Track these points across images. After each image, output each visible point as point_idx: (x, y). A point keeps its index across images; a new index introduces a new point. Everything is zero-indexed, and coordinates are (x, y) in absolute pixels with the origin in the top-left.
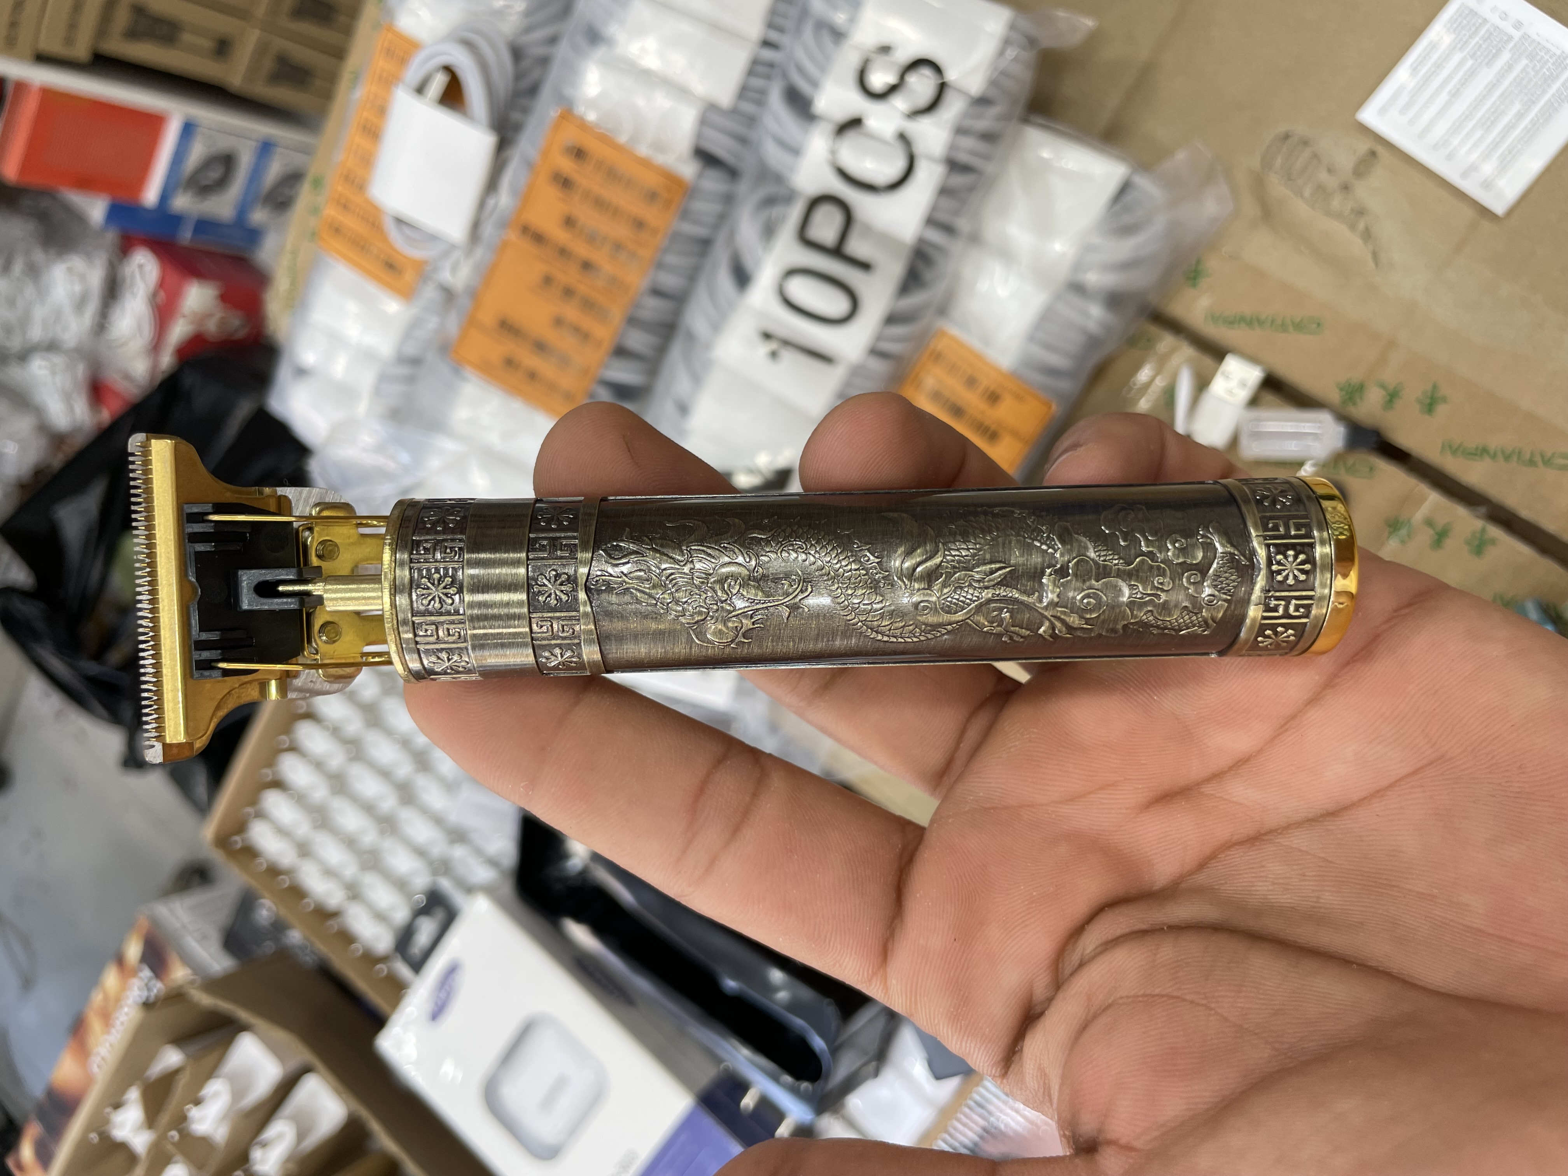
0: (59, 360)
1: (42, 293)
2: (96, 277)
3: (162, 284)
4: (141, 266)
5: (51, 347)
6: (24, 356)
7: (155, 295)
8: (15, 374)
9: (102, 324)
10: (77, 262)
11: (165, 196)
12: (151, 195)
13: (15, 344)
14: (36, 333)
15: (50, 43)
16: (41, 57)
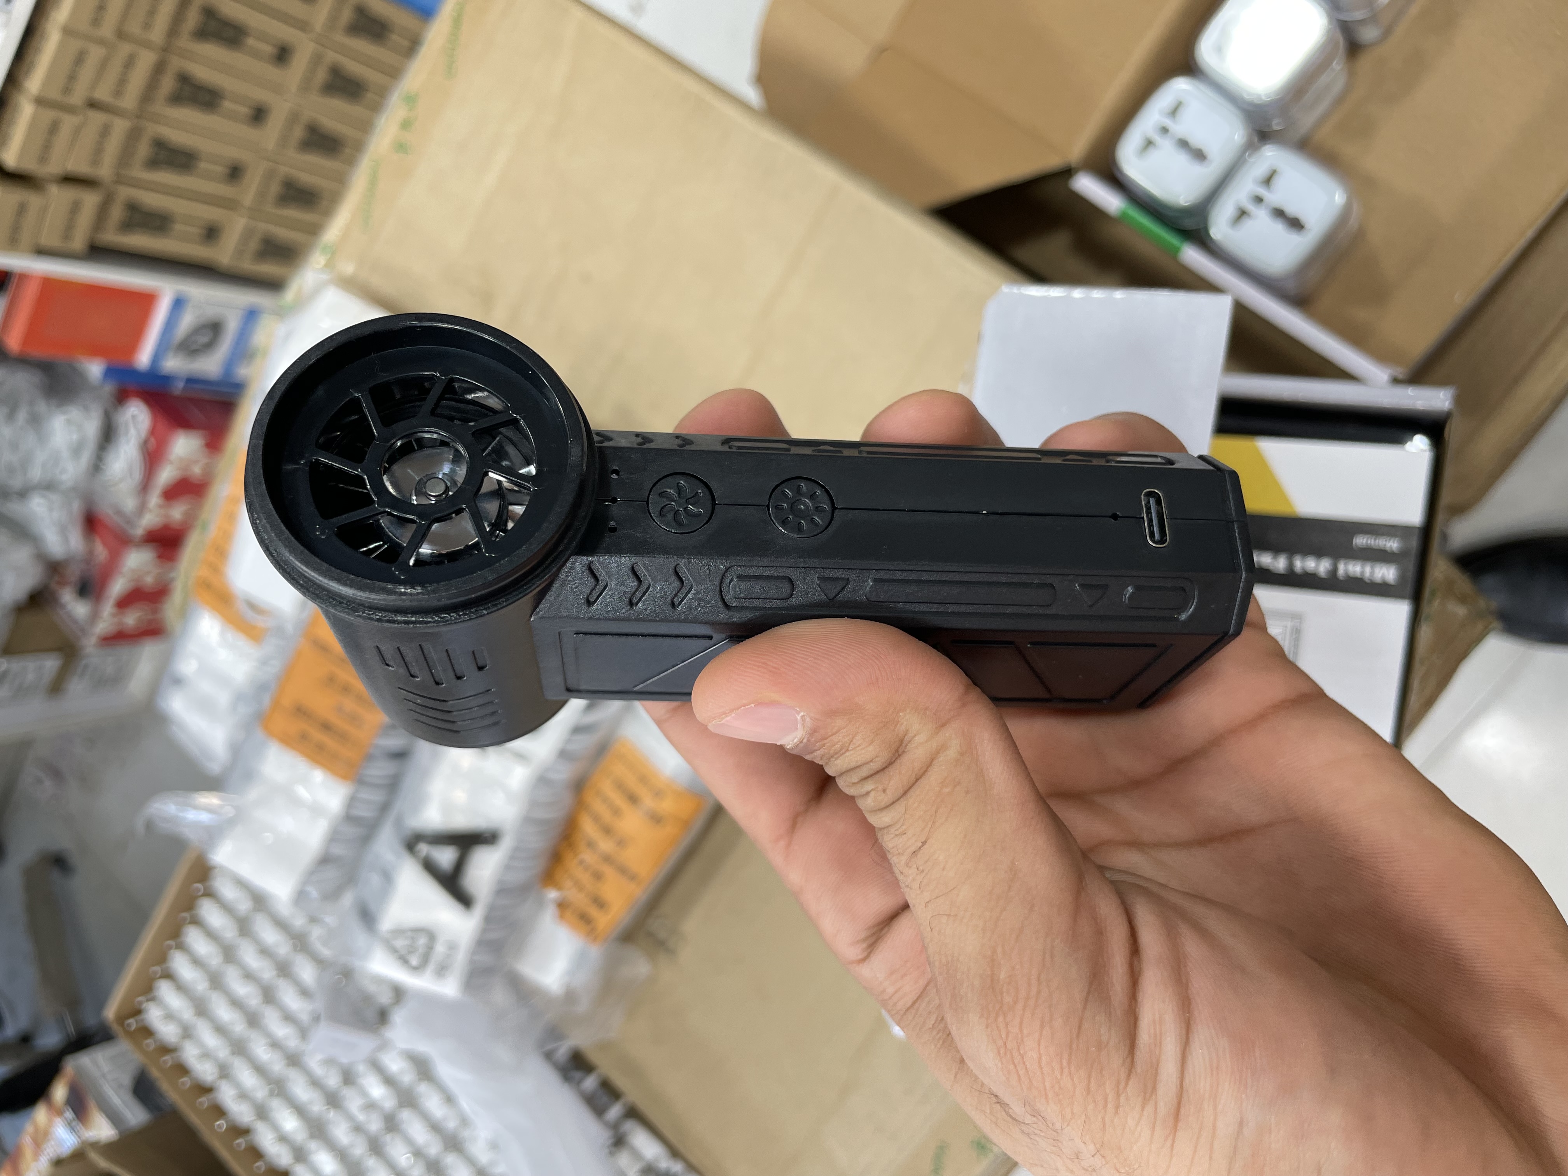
0: (55, 497)
1: (42, 439)
2: (92, 427)
3: (153, 432)
4: (134, 417)
5: (50, 486)
6: (24, 494)
7: (146, 442)
8: (14, 508)
9: (97, 466)
10: (74, 413)
11: (157, 357)
12: (144, 358)
13: (16, 483)
14: (36, 474)
15: (49, 240)
16: (42, 252)
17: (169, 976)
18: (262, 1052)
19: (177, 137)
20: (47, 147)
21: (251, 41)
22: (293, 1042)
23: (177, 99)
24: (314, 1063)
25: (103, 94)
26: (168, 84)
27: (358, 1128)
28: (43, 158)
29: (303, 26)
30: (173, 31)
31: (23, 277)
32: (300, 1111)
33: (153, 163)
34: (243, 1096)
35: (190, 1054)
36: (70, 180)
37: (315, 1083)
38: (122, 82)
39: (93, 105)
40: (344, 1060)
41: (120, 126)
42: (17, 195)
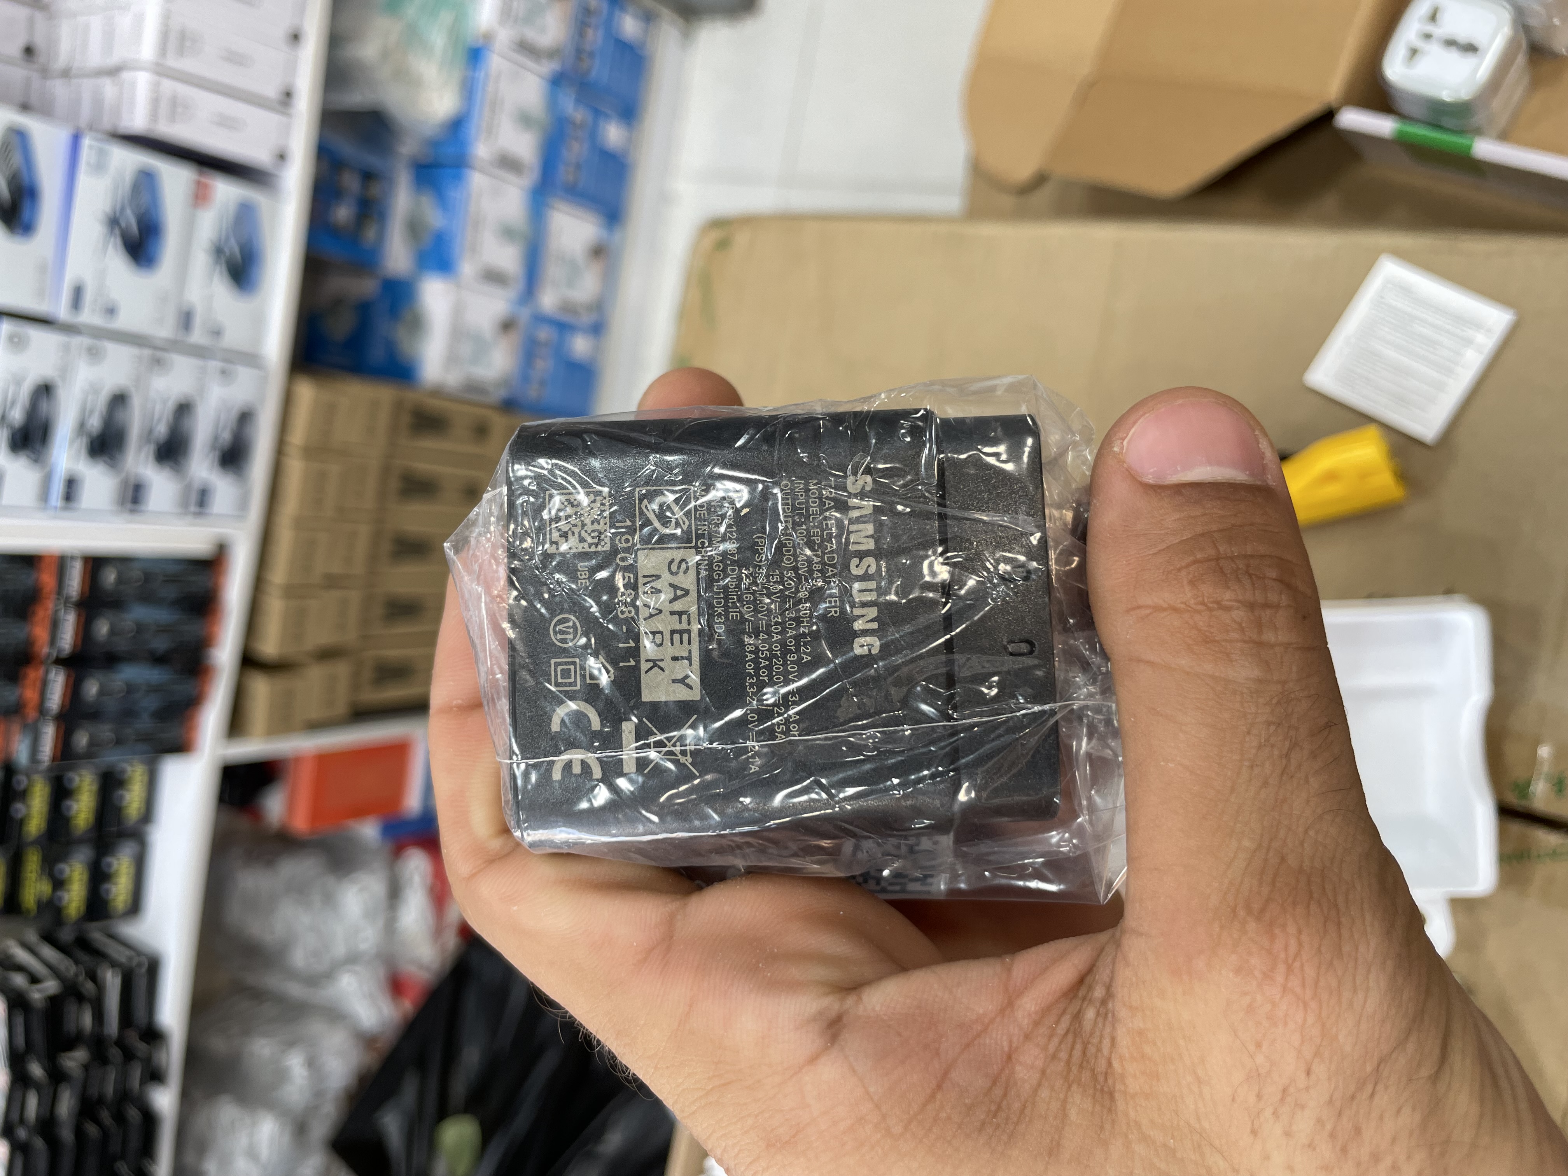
0: (360, 968)
1: (338, 916)
2: (379, 889)
3: (436, 875)
4: (415, 867)
5: (352, 959)
6: (329, 975)
7: (432, 887)
8: (326, 993)
9: (390, 927)
10: (362, 879)
11: (424, 799)
12: (413, 804)
13: (322, 965)
14: (340, 950)
15: (316, 713)
16: (315, 726)
19: (402, 590)
23: (396, 557)
25: (336, 568)
26: (386, 546)
28: (299, 640)
31: (298, 760)
33: (388, 620)
36: (325, 655)
41: (355, 596)
42: (281, 682)
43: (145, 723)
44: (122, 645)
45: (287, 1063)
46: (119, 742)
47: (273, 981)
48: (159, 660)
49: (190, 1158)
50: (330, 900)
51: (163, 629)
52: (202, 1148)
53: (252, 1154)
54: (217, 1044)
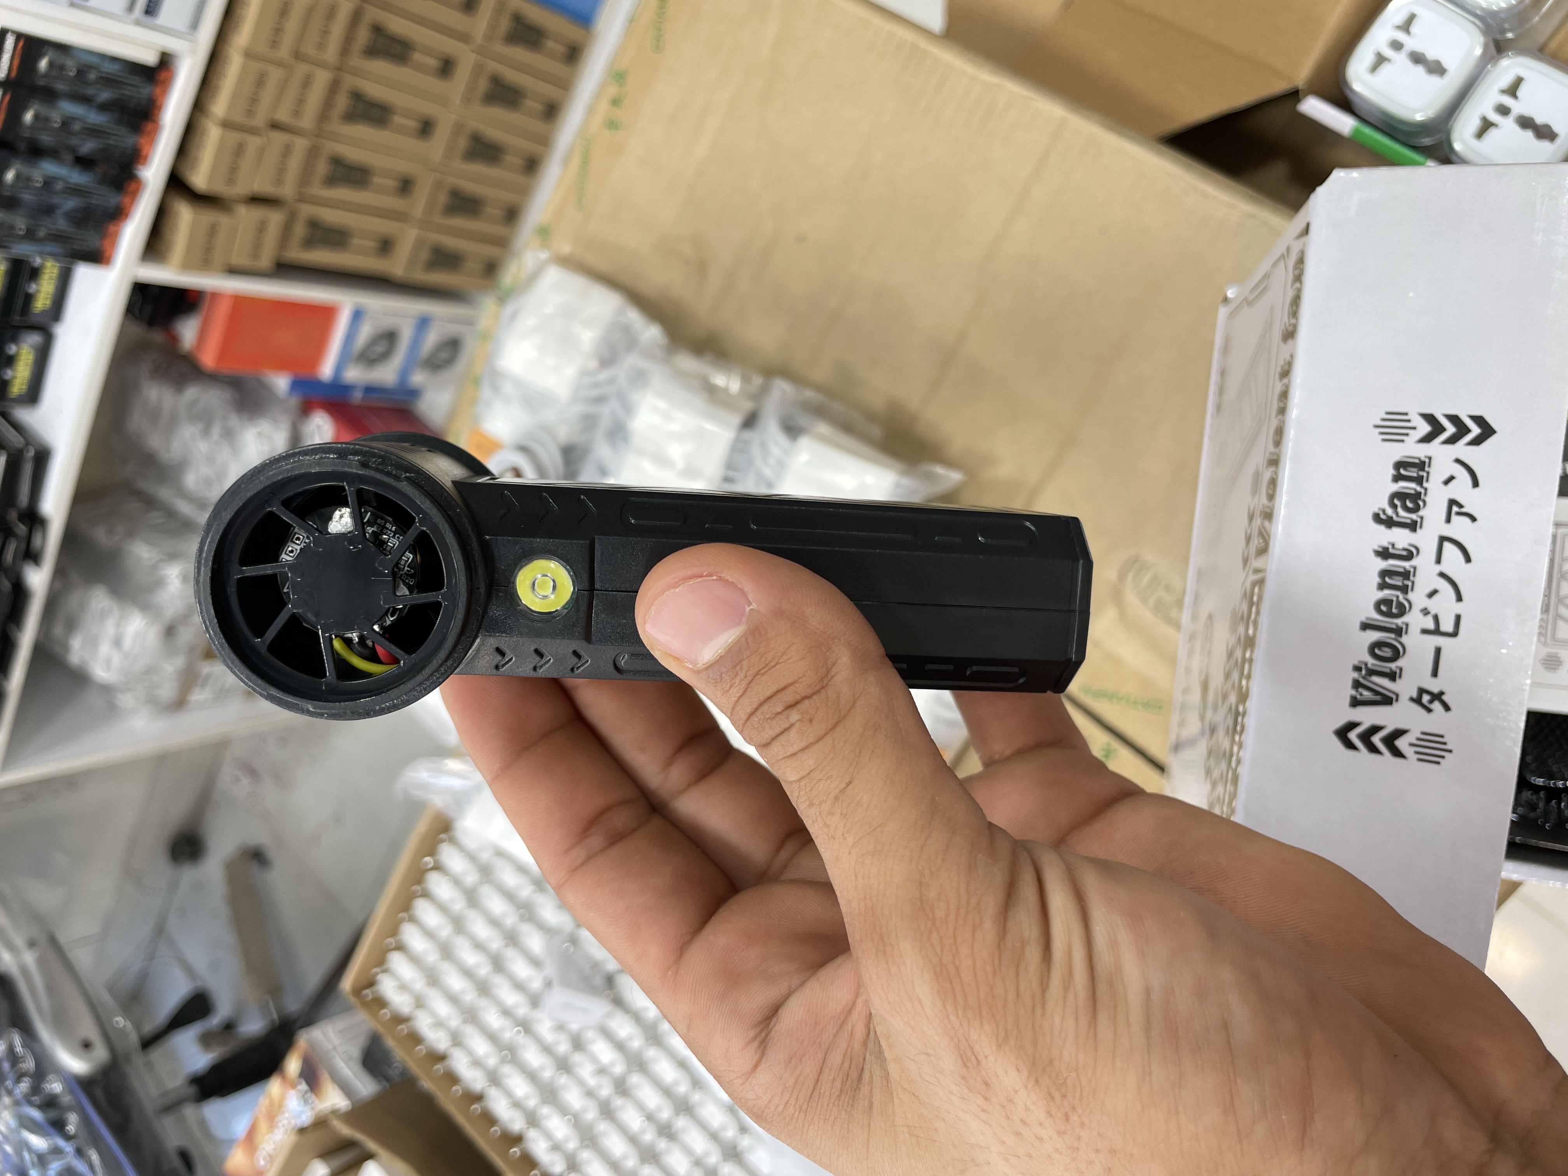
1: (236, 450)
2: (281, 435)
4: (318, 424)
10: (264, 425)
11: (339, 368)
12: (327, 369)
15: (239, 259)
16: (234, 270)
17: (400, 947)
18: (493, 1019)
19: (353, 154)
20: (234, 170)
21: (417, 56)
22: (522, 1011)
23: (350, 117)
24: (545, 1028)
25: (284, 114)
26: (342, 102)
27: (590, 1093)
28: (231, 180)
29: (464, 38)
30: (345, 51)
31: (215, 296)
32: (532, 1076)
33: (331, 181)
34: (477, 1063)
35: (424, 1024)
36: (256, 200)
37: (547, 1050)
38: (301, 101)
39: (275, 126)
40: (574, 1027)
41: (301, 145)
42: (208, 216)
43: (61, 224)
44: (46, 139)
45: (163, 573)
46: (30, 235)
47: (164, 493)
48: (84, 162)
49: (58, 630)
50: (229, 435)
51: (93, 132)
52: (71, 625)
53: (118, 642)
54: (101, 536)
